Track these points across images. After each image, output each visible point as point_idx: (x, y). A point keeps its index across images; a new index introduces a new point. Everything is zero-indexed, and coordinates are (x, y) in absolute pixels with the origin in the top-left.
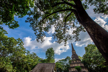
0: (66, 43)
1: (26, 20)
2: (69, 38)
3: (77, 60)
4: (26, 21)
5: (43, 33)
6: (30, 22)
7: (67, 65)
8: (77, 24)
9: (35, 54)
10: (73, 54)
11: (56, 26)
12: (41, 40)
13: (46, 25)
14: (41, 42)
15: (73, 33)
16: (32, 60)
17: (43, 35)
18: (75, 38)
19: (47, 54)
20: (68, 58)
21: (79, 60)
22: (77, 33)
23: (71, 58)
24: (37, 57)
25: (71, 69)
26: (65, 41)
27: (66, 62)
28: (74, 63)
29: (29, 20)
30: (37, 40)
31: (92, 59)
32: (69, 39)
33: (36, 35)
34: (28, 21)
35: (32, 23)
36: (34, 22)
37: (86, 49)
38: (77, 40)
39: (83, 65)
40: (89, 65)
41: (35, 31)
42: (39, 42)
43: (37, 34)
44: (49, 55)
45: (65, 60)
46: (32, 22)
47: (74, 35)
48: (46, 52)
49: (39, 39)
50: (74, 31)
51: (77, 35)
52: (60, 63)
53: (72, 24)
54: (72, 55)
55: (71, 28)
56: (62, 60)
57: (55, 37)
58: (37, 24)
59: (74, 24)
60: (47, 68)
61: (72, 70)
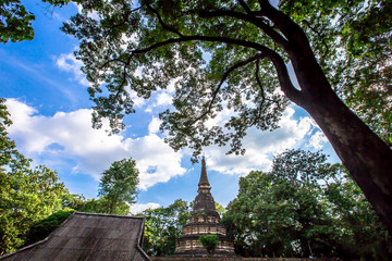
0: (199, 153)
1: (69, 22)
2: (217, 138)
3: (209, 214)
4: (66, 25)
5: (124, 98)
6: (85, 38)
7: (170, 228)
8: (248, 98)
9: (51, 175)
10: (201, 194)
11: (180, 87)
12: (111, 122)
13: (150, 71)
14: (110, 130)
15: (227, 125)
16: (36, 196)
17: (122, 106)
18: (230, 141)
19: (106, 180)
20: (178, 205)
21: (216, 215)
22: (240, 128)
23: (189, 205)
24: (58, 188)
25: (184, 244)
26: (197, 146)
27: (170, 219)
28: (199, 225)
29: (81, 26)
30: (95, 120)
31: (250, 216)
32: (216, 141)
33: (95, 100)
34: (76, 28)
35: (90, 45)
36: (100, 45)
37: (244, 183)
38: (234, 150)
39: (223, 232)
40: (240, 232)
41: (93, 80)
42: (100, 127)
43: (97, 95)
44: (117, 185)
45: (169, 211)
46: (91, 40)
47: (229, 132)
48: (108, 172)
49: (102, 118)
50: (233, 119)
51: (241, 134)
52: (148, 219)
53: (234, 96)
54: (197, 198)
55: (229, 107)
56: (156, 211)
57: (164, 124)
58: (111, 57)
59: (238, 97)
60: (114, 234)
61: (188, 247)
